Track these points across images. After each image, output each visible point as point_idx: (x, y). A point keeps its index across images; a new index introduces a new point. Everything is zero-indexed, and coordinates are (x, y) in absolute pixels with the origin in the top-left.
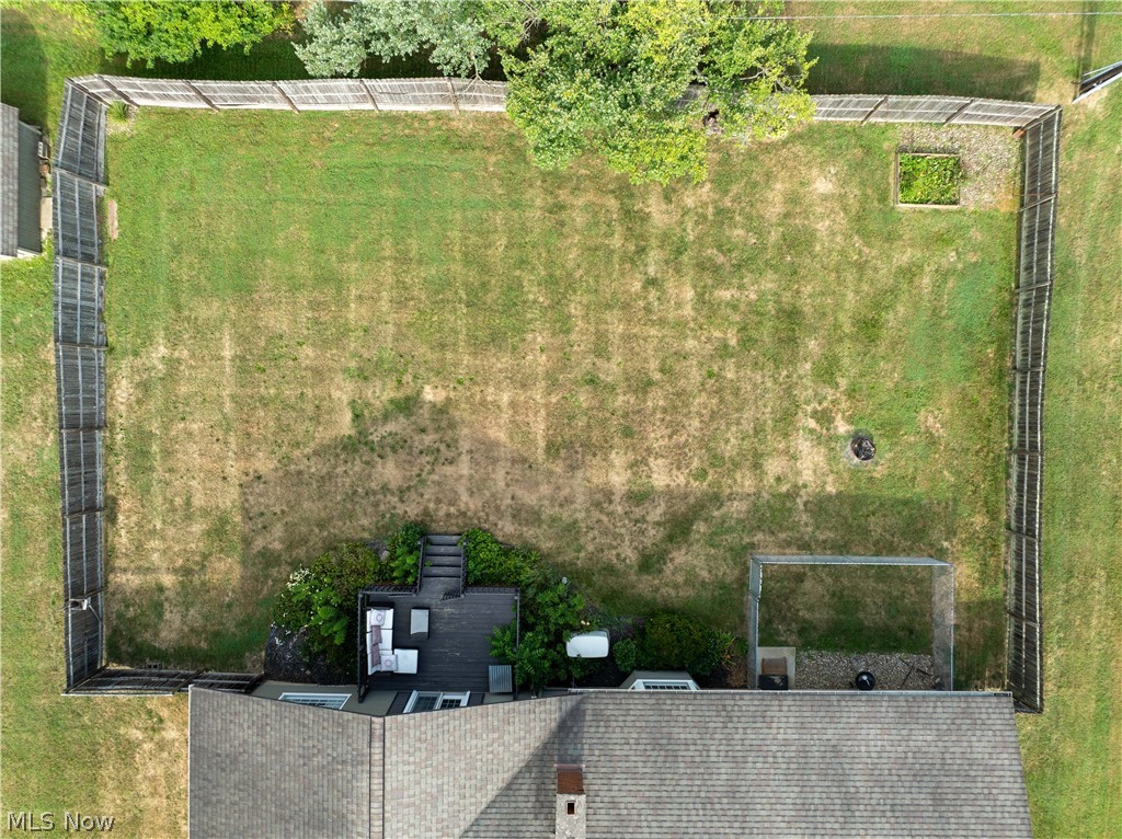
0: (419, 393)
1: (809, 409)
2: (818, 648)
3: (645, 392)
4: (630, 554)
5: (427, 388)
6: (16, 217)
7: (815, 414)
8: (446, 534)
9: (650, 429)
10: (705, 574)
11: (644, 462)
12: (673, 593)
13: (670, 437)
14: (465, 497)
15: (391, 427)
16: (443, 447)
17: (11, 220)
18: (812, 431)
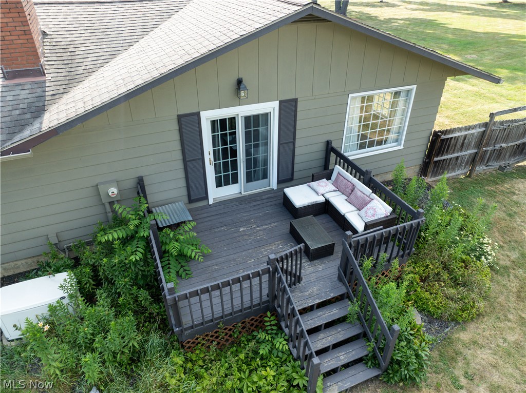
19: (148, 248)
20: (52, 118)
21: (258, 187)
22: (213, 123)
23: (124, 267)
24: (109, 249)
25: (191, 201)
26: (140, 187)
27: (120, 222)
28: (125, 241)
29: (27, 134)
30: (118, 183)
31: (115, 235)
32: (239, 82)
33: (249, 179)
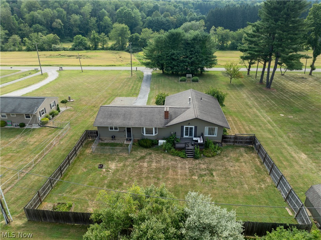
0: (198, 178)
1: (110, 173)
2: (120, 144)
3: (147, 176)
4: (153, 155)
5: (197, 178)
6: (310, 201)
7: (109, 171)
8: (190, 157)
9: (147, 171)
10: (138, 152)
11: (148, 166)
12: (145, 150)
13: (142, 170)
14: (187, 163)
15: (204, 173)
16: (192, 169)
17: (310, 199)
18: (110, 170)
19: (174, 140)
20: (169, 124)
21: (191, 137)
22: (186, 127)
23: (172, 141)
24: (171, 138)
25: (181, 136)
26: (175, 133)
27: (172, 136)
28: (172, 138)
29: (166, 126)
30: (173, 132)
31: (172, 137)
32: (189, 123)
33: (190, 135)
